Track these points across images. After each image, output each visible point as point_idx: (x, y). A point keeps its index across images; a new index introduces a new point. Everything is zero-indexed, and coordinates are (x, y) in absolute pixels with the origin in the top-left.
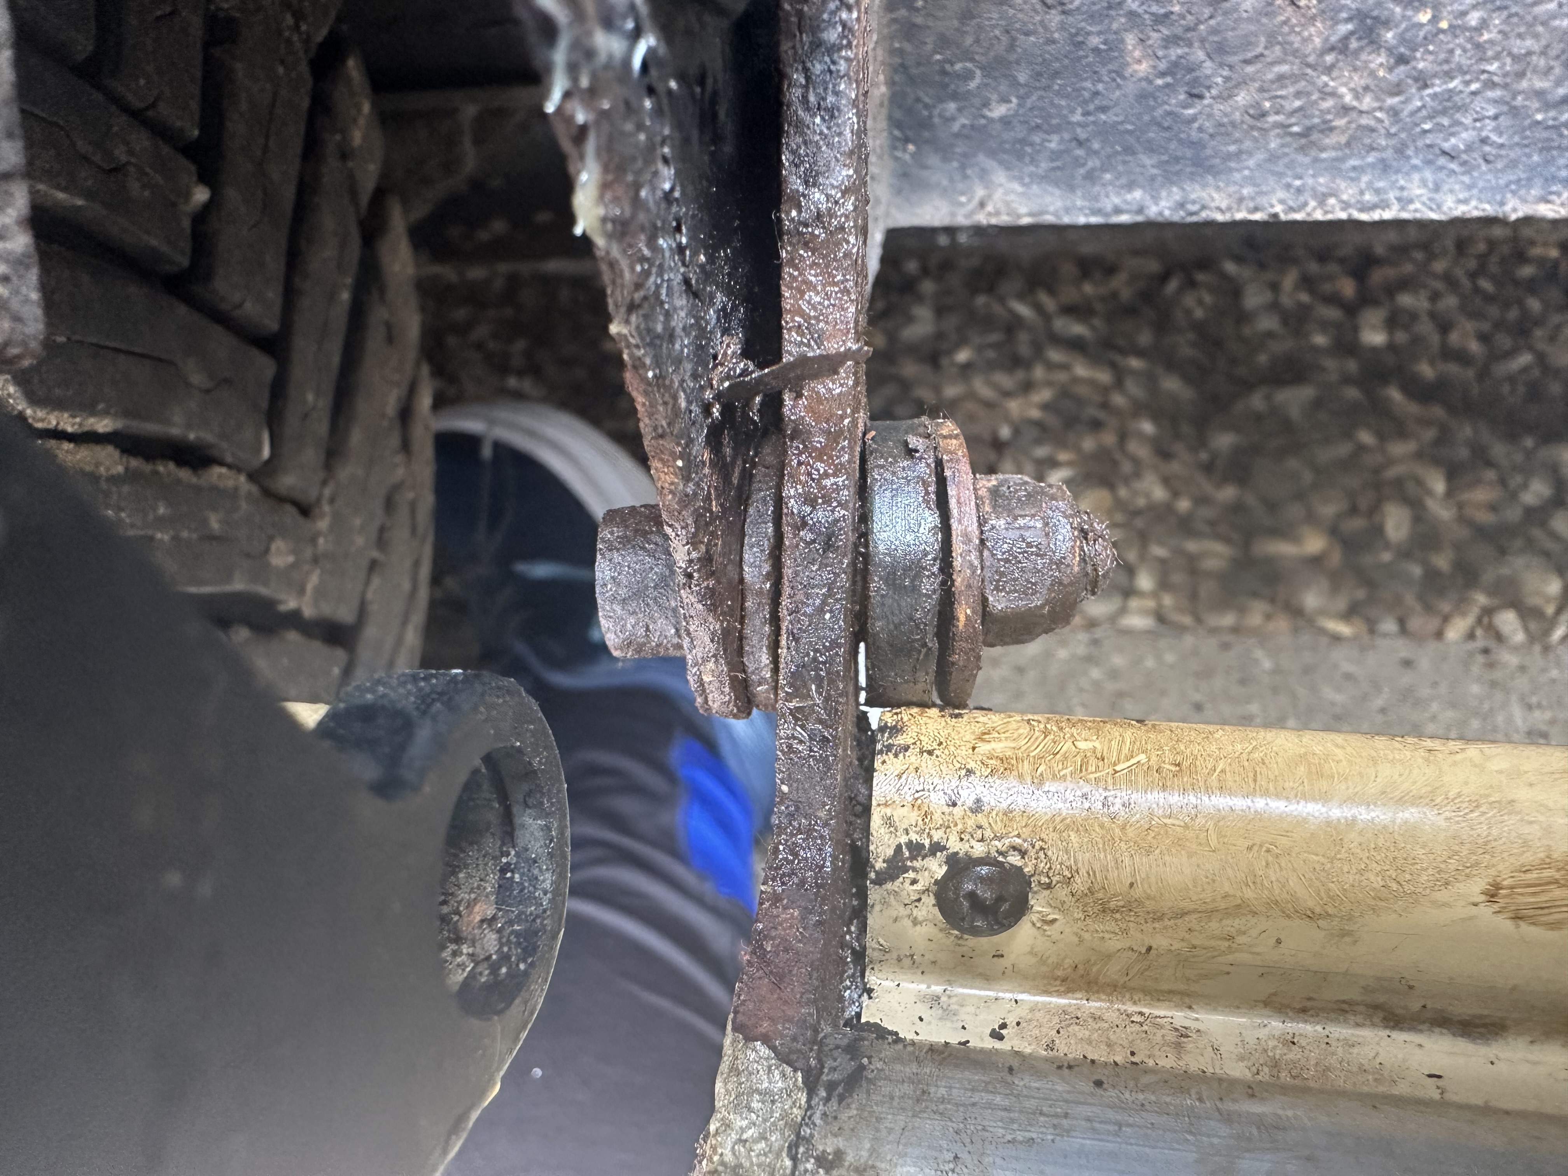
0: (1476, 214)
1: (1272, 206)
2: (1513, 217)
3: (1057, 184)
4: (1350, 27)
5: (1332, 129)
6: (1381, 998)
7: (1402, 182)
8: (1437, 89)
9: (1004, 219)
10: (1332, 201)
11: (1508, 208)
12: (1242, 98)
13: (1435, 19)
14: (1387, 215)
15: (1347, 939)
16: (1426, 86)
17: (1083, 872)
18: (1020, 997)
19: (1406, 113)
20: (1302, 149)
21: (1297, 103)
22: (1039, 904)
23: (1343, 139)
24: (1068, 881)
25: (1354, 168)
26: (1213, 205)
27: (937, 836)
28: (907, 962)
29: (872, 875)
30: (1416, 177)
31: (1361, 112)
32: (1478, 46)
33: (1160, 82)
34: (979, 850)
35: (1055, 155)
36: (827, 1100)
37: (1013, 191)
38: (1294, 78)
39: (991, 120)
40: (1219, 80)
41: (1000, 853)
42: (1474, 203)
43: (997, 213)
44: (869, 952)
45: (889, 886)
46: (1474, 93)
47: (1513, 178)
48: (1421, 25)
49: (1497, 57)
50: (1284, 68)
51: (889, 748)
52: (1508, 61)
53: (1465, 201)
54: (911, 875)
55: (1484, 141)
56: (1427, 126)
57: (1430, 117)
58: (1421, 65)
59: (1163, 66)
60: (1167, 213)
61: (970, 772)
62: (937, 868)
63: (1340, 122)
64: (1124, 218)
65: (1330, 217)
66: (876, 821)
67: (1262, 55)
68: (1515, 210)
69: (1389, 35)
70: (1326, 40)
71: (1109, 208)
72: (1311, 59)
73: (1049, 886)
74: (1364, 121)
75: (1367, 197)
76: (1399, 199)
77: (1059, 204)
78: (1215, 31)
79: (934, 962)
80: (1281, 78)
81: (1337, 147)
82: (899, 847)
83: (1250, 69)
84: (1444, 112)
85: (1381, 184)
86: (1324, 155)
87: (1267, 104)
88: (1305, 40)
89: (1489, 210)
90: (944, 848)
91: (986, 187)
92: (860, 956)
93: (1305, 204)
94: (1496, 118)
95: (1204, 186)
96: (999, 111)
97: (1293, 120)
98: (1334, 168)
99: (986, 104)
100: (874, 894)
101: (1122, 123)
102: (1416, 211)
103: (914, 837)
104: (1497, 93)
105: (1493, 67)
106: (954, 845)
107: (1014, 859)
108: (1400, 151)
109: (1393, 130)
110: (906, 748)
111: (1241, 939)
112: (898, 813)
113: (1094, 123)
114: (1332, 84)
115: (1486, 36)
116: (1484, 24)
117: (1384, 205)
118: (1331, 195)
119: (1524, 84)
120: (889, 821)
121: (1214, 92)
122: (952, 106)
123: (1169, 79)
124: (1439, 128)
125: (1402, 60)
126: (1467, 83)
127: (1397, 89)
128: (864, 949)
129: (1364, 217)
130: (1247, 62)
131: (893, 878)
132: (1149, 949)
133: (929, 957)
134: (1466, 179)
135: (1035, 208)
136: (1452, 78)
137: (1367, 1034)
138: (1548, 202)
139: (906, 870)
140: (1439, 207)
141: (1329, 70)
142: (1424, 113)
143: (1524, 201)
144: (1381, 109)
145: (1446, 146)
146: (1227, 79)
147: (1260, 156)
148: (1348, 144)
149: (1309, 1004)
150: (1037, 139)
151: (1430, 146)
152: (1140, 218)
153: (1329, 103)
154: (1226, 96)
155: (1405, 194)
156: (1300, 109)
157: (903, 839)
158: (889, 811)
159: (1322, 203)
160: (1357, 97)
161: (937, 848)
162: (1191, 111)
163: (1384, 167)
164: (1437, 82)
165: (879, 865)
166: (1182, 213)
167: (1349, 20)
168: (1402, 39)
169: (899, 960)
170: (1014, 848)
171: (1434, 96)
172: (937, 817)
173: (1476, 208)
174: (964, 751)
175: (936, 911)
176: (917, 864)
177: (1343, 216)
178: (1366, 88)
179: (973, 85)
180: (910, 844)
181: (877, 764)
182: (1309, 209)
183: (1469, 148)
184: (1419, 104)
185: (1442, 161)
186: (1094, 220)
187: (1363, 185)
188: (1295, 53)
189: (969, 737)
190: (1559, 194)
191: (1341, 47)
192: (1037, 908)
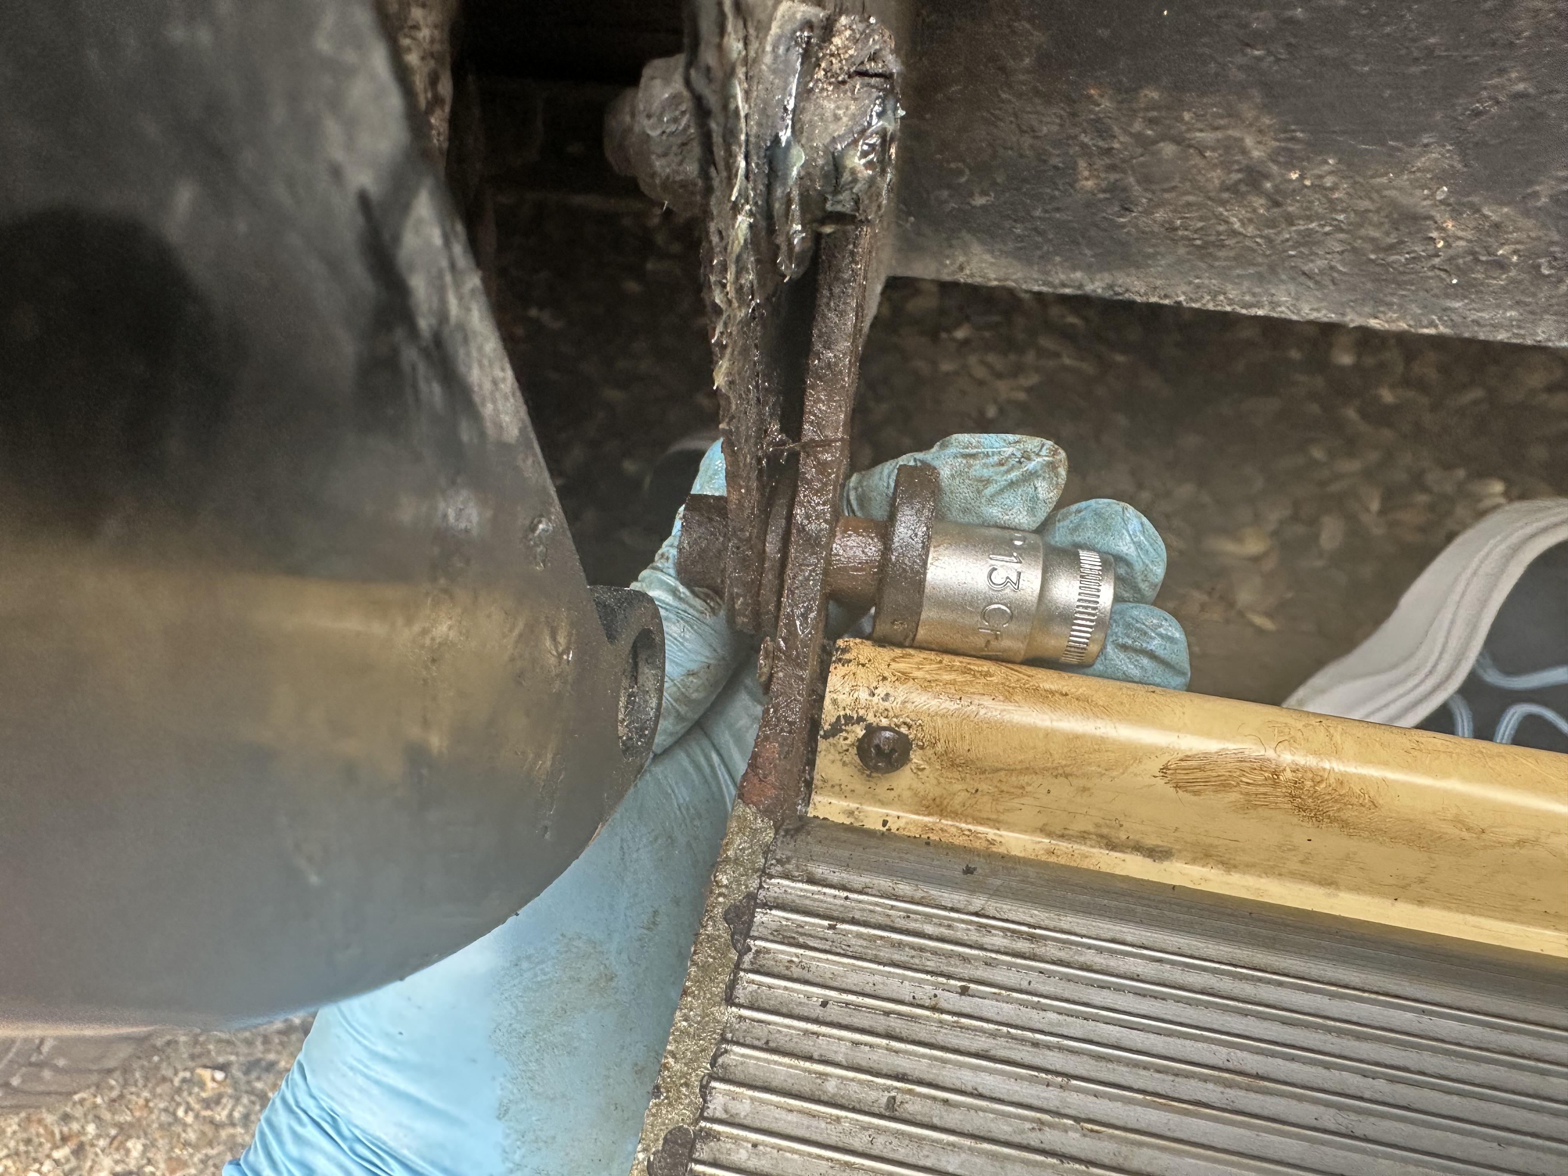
0: (1325, 320)
1: (1177, 296)
2: (1352, 325)
3: (1019, 259)
4: (1240, 176)
5: (1224, 246)
6: (1105, 831)
7: (1273, 291)
8: (1302, 228)
9: (978, 280)
10: (1222, 298)
11: (1347, 319)
12: (1159, 215)
13: (1302, 177)
14: (1260, 313)
15: (1086, 793)
16: (1293, 225)
17: (942, 741)
18: (901, 814)
19: (1278, 241)
20: (1202, 258)
21: (1200, 224)
22: (916, 757)
23: (1232, 254)
24: (933, 745)
25: (1239, 276)
26: (1133, 290)
27: (862, 712)
28: (837, 788)
29: (822, 733)
30: (1283, 287)
31: (1246, 236)
32: (1331, 201)
33: (1101, 196)
34: (884, 722)
35: (1019, 238)
36: (784, 836)
37: (985, 261)
38: (1200, 206)
39: (974, 207)
40: (1144, 201)
41: (896, 725)
42: (1324, 312)
43: (972, 275)
44: (815, 782)
45: (831, 740)
46: (1326, 234)
47: (1353, 298)
48: (1291, 181)
49: (1343, 211)
50: (1191, 198)
51: (840, 660)
52: (1352, 215)
53: (1318, 310)
54: (844, 734)
55: (1332, 268)
56: (1292, 253)
57: (1293, 248)
58: (1290, 209)
59: (1104, 184)
60: (1099, 291)
61: (885, 679)
62: (860, 731)
63: (1231, 242)
64: (1067, 291)
65: (1219, 308)
66: (827, 702)
67: (1176, 187)
68: (1352, 321)
69: (1268, 185)
70: (1223, 182)
71: (1057, 282)
72: (1212, 194)
73: (922, 748)
74: (1248, 243)
75: (1247, 298)
76: (1271, 303)
77: (1020, 275)
78: (1143, 165)
79: (853, 791)
80: (1189, 204)
81: (1227, 259)
82: (839, 717)
83: (1167, 196)
84: (1304, 244)
85: (1257, 290)
86: (1217, 264)
87: (1178, 222)
88: (1207, 180)
89: (1333, 317)
90: (865, 720)
91: (965, 254)
92: (809, 784)
93: (1202, 297)
94: (1341, 253)
95: (1128, 275)
96: (979, 201)
97: (1196, 236)
98: (1224, 275)
99: (971, 195)
100: (822, 744)
101: (1071, 221)
102: (1282, 312)
103: (848, 712)
104: (1342, 236)
105: (1342, 217)
106: (871, 718)
107: (904, 730)
108: (1272, 269)
109: (1268, 252)
110: (850, 661)
111: (1029, 789)
112: (840, 697)
113: (1049, 218)
114: (1226, 213)
115: (1336, 195)
116: (1334, 188)
117: (1259, 305)
118: (1220, 293)
119: (1363, 232)
120: (835, 702)
121: (1140, 209)
122: (945, 194)
123: (1108, 195)
124: (1301, 255)
125: (1277, 204)
126: (1324, 226)
127: (1271, 223)
128: (812, 778)
129: (1244, 311)
130: (1165, 191)
131: (834, 736)
132: (977, 791)
133: (850, 787)
134: (1319, 294)
135: (1002, 274)
136: (1312, 222)
137: (1095, 851)
138: (1376, 318)
139: (842, 731)
140: (1299, 311)
141: (1223, 203)
142: (1290, 243)
143: (1360, 315)
144: (1261, 237)
145: (1306, 268)
146: (1150, 200)
147: (1170, 259)
148: (1235, 259)
149: (1066, 832)
150: (1007, 224)
151: (1295, 267)
152: (1079, 292)
153: (1222, 228)
154: (1147, 212)
155: (1275, 299)
156: (1202, 228)
157: (842, 713)
158: (835, 696)
159: (1214, 299)
160: (1243, 224)
161: (860, 719)
162: (1122, 220)
163: (1260, 278)
164: (1301, 222)
165: (827, 727)
166: (1111, 293)
167: (1239, 171)
168: (1277, 189)
169: (833, 786)
170: (905, 723)
171: (1299, 232)
172: (863, 702)
173: (1325, 316)
174: (884, 666)
175: (857, 758)
176: (848, 728)
177: (1228, 309)
178: (1250, 220)
179: (963, 180)
180: (845, 716)
181: (832, 668)
182: (1204, 301)
183: (1322, 272)
184: (1288, 236)
185: (1303, 279)
186: (1045, 289)
187: (1244, 289)
188: (1200, 189)
189: (887, 659)
190: (1384, 313)
191: (1233, 189)
192: (915, 760)
